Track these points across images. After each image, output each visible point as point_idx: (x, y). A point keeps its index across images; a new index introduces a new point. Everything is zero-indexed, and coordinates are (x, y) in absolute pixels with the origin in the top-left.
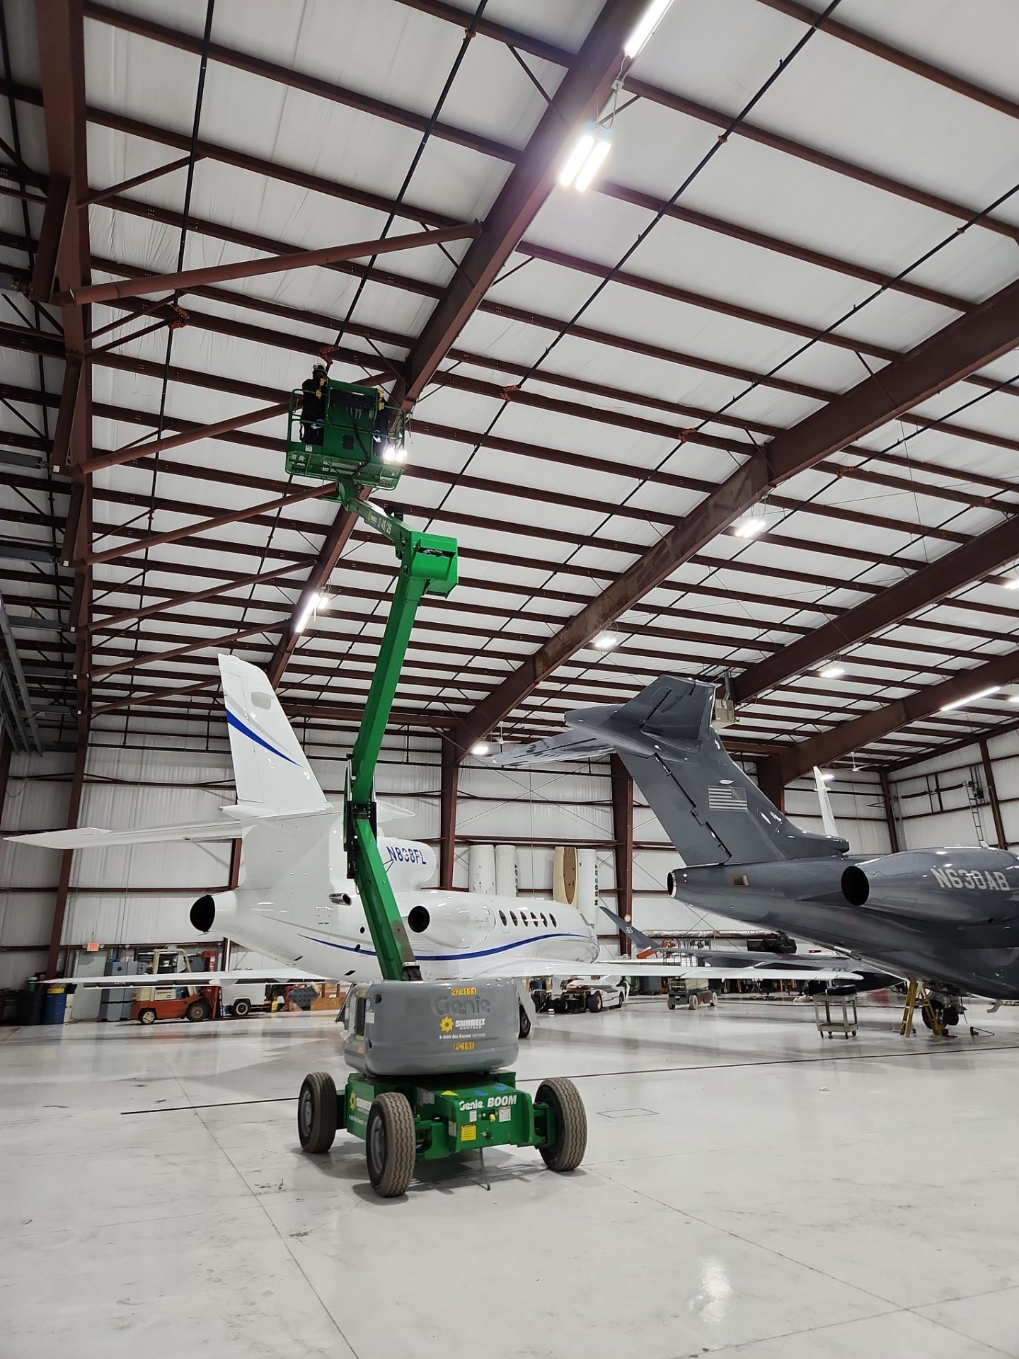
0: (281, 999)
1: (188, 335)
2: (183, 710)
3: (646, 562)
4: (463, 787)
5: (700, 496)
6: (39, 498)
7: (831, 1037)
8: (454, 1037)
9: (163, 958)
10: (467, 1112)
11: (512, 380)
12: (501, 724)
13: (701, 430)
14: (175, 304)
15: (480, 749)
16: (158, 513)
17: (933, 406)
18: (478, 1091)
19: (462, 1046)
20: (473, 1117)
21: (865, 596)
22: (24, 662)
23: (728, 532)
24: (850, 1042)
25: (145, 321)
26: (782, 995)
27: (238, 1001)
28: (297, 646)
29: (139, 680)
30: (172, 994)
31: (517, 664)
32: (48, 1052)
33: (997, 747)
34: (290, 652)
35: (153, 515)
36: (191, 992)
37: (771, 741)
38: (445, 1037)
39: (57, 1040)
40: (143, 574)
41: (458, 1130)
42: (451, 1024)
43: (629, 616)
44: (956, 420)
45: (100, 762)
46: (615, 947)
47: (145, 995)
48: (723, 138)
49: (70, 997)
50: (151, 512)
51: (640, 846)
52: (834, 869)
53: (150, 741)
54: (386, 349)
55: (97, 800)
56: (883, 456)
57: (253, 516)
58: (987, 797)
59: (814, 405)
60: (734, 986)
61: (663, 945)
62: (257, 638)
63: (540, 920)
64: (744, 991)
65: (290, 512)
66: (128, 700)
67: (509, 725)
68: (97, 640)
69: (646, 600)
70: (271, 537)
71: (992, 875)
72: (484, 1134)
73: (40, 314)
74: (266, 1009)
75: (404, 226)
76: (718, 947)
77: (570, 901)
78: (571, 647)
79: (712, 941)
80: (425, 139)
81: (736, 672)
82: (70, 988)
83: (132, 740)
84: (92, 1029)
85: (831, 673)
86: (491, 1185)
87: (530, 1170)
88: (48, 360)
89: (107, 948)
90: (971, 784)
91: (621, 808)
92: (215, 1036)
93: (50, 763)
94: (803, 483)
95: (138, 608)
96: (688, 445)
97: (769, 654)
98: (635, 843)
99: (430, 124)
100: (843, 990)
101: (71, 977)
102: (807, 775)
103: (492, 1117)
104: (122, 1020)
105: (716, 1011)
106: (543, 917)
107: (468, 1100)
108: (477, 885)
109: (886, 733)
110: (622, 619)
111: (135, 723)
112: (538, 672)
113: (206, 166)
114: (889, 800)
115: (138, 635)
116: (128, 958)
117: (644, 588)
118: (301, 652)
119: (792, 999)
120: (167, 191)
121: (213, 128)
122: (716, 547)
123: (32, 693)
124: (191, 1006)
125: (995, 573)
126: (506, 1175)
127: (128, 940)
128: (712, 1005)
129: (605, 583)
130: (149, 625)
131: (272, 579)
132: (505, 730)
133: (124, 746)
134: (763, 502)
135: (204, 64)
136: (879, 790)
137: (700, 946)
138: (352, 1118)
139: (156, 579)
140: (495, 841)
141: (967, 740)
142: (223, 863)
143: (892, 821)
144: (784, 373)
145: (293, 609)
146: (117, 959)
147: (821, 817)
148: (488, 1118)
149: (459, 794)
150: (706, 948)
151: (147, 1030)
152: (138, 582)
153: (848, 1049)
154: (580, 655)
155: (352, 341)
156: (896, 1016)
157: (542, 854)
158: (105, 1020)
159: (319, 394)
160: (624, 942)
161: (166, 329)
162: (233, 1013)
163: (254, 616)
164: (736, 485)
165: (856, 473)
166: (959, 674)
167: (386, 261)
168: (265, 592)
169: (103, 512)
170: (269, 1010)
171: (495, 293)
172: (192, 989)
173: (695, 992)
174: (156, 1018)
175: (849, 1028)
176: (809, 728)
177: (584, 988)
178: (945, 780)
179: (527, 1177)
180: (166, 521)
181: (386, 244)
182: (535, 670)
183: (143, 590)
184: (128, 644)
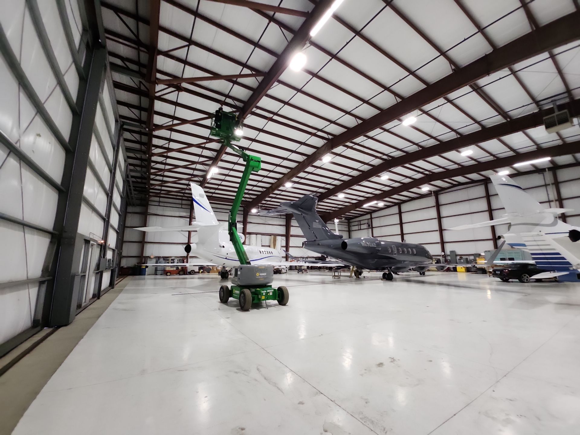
0: (202, 270)
1: (183, 94)
2: (175, 197)
3: (300, 165)
4: (249, 220)
5: (314, 150)
6: (137, 136)
7: (335, 278)
8: (259, 277)
9: (172, 260)
10: (263, 293)
11: (270, 115)
12: (260, 205)
13: (316, 134)
14: (180, 85)
15: (254, 211)
16: (171, 143)
17: (371, 134)
18: (265, 289)
19: (261, 279)
20: (264, 294)
21: (350, 178)
22: (133, 182)
23: (321, 160)
24: (339, 279)
25: (172, 89)
26: (322, 270)
27: (192, 271)
28: (208, 181)
29: (163, 188)
30: (175, 269)
31: (265, 189)
32: (142, 282)
33: (374, 215)
34: (205, 183)
35: (170, 144)
36: (179, 268)
37: (325, 212)
38: (257, 277)
39: (144, 279)
40: (166, 159)
41: (261, 297)
42: (259, 274)
43: (295, 179)
44: (376, 137)
45: (152, 209)
46: (285, 259)
47: (168, 269)
48: (331, 60)
49: (147, 269)
50: (169, 143)
51: (292, 236)
52: (339, 242)
53: (166, 204)
54: (238, 104)
55: (152, 220)
56: (358, 144)
57: (199, 146)
58: (371, 227)
59: (343, 130)
60: (312, 268)
61: (297, 259)
62: (196, 179)
63: (267, 253)
64: (314, 269)
65: (208, 145)
66: (160, 193)
67: (261, 205)
68: (152, 177)
69: (299, 175)
70: (202, 152)
71: (373, 244)
72: (266, 298)
73: (141, 84)
74: (199, 272)
75: (246, 71)
76: (309, 259)
77: (274, 248)
78: (279, 186)
79: (308, 258)
80: (255, 48)
81: (318, 194)
82: (147, 267)
83: (161, 204)
84: (153, 277)
85: (341, 196)
86: (268, 308)
87: (275, 305)
88: (142, 98)
89: (156, 257)
90: (367, 223)
91: (288, 226)
92: (186, 278)
93: (138, 209)
94: (339, 149)
95: (164, 168)
96: (313, 137)
97: (327, 191)
98: (291, 235)
99: (256, 45)
100: (339, 268)
101: (147, 264)
102: (333, 220)
103: (268, 294)
104: (161, 275)
105: (308, 273)
106: (267, 252)
107: (263, 290)
108: (251, 244)
109: (350, 211)
110: (292, 180)
111: (162, 199)
112: (270, 192)
113: (193, 47)
114: (349, 227)
115: (164, 176)
116: (161, 260)
117: (299, 172)
118: (208, 183)
119: (325, 271)
120: (181, 54)
121: (196, 37)
122: (317, 163)
123: (134, 190)
124: (180, 271)
125: (379, 175)
126: (271, 306)
127: (161, 255)
128: (307, 272)
129: (289, 170)
130: (167, 174)
131: (202, 163)
132: (260, 206)
133: (159, 206)
134: (330, 153)
135: (195, 19)
136: (347, 224)
137: (305, 259)
138: (234, 295)
139: (169, 161)
140: (256, 234)
141: (367, 213)
142: (187, 237)
143: (349, 231)
144: (338, 121)
145: (206, 172)
146: (159, 260)
147: (335, 230)
148: (267, 294)
149: (248, 222)
150: (307, 259)
151: (168, 277)
152: (164, 162)
153: (338, 281)
154: (281, 188)
155: (229, 101)
156: (349, 274)
157: (268, 237)
158: (157, 275)
159: (220, 114)
160: (287, 258)
161: (177, 92)
162: (190, 273)
163: (196, 173)
164: (324, 148)
165: (352, 148)
166: (368, 198)
167: (240, 80)
168: (199, 167)
169: (155, 141)
170: (199, 273)
171: (270, 92)
172: (180, 268)
173: (304, 269)
174: (171, 274)
175: (339, 277)
176: (334, 209)
177: (278, 268)
178: (362, 222)
179: (276, 306)
180: (173, 145)
181: (241, 76)
182: (269, 191)
183: (166, 164)
184: (161, 178)
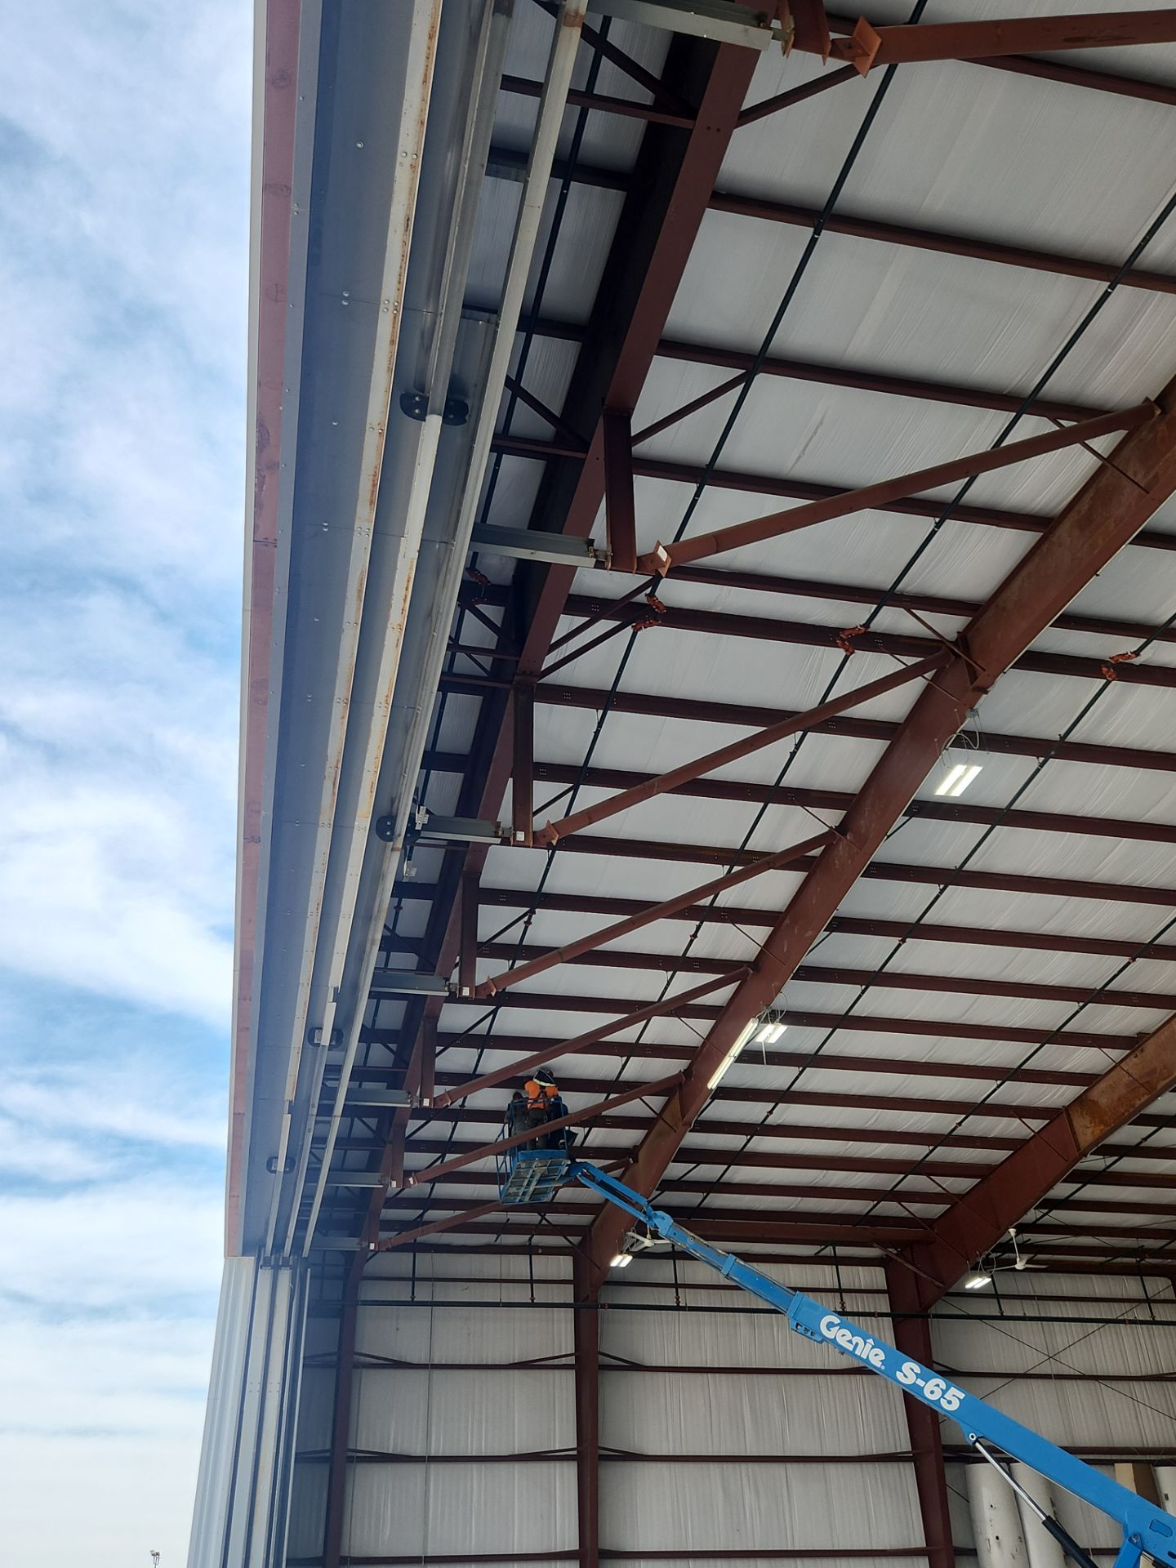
2: (492, 1238)
14: (652, 595)
16: (541, 914)
29: (455, 1190)
40: (493, 1015)
53: (440, 1292)
62: (633, 1107)
65: (729, 896)
70: (693, 938)
108: (992, 1543)
131: (681, 1007)
133: (412, 1303)
163: (638, 1069)
168: (662, 1029)
183: (486, 1041)
